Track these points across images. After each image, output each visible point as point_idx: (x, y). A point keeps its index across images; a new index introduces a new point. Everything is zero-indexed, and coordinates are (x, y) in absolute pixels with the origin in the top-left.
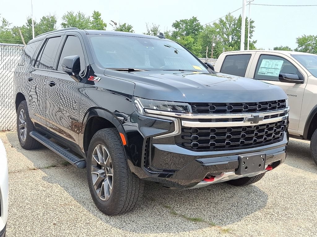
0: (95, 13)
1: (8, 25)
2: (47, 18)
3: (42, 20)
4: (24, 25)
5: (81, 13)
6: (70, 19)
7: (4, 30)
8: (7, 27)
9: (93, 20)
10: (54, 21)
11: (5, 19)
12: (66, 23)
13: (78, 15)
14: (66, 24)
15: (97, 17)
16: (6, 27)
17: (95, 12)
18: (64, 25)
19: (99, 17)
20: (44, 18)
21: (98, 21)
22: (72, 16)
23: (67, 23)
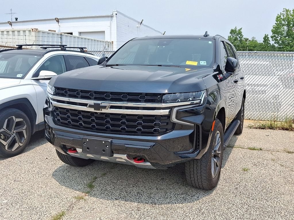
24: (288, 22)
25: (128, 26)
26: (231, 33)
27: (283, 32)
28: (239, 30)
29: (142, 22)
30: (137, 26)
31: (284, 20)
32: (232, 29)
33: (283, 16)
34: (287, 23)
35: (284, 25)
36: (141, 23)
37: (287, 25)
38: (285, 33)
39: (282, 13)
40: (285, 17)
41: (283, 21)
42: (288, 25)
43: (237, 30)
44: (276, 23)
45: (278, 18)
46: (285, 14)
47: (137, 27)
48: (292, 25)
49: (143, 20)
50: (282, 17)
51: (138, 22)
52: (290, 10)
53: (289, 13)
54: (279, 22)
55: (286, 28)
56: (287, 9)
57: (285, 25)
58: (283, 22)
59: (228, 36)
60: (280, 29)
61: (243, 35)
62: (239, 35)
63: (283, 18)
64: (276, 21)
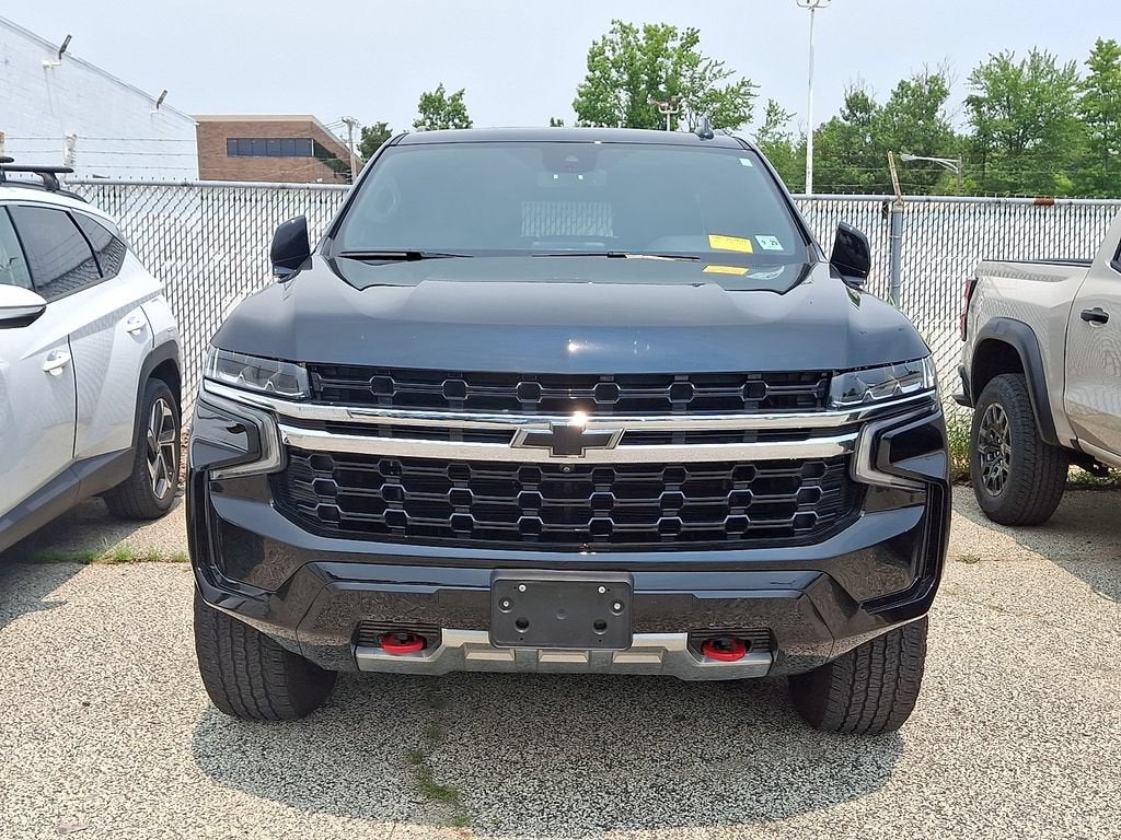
0: (1100, 49)
1: (783, 123)
2: (913, 84)
3: (896, 95)
4: (834, 118)
5: (1042, 54)
6: (996, 81)
7: (767, 140)
8: (779, 128)
9: (1092, 73)
10: (938, 93)
11: (774, 103)
12: (982, 94)
13: (1029, 61)
14: (984, 99)
15: (1108, 62)
16: (774, 130)
17: (1100, 43)
18: (974, 102)
19: (1115, 62)
20: (902, 85)
21: (1108, 78)
22: (1004, 66)
23: (987, 96)
24: (631, 77)
25: (7, 62)
26: (423, 109)
27: (616, 112)
28: (454, 99)
29: (64, 47)
30: (46, 63)
31: (615, 65)
32: (428, 94)
33: (614, 50)
34: (626, 77)
35: (616, 85)
36: (62, 51)
37: (628, 84)
38: (624, 115)
39: (609, 36)
40: (617, 53)
41: (613, 70)
42: (632, 86)
43: (445, 98)
44: (590, 74)
45: (595, 58)
46: (619, 41)
47: (45, 67)
48: (643, 86)
49: (70, 37)
50: (609, 54)
51: (50, 48)
52: (635, 27)
53: (631, 38)
54: (598, 73)
55: (624, 96)
56: (626, 24)
57: (621, 86)
58: (614, 73)
59: (413, 122)
60: (604, 100)
61: (469, 120)
62: (457, 121)
63: (611, 58)
64: (589, 67)
